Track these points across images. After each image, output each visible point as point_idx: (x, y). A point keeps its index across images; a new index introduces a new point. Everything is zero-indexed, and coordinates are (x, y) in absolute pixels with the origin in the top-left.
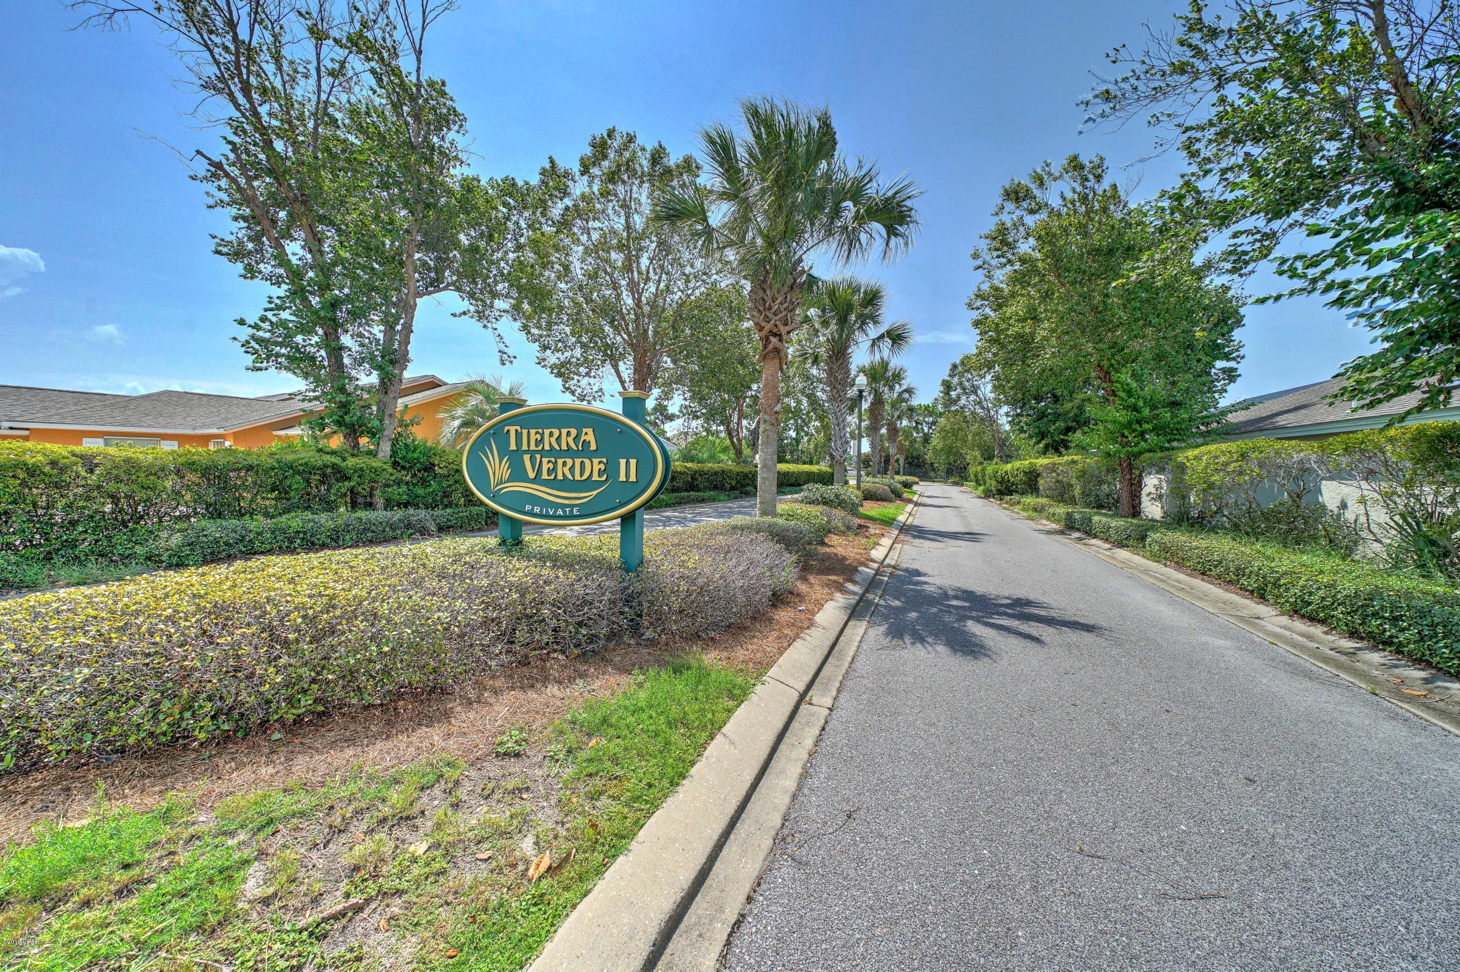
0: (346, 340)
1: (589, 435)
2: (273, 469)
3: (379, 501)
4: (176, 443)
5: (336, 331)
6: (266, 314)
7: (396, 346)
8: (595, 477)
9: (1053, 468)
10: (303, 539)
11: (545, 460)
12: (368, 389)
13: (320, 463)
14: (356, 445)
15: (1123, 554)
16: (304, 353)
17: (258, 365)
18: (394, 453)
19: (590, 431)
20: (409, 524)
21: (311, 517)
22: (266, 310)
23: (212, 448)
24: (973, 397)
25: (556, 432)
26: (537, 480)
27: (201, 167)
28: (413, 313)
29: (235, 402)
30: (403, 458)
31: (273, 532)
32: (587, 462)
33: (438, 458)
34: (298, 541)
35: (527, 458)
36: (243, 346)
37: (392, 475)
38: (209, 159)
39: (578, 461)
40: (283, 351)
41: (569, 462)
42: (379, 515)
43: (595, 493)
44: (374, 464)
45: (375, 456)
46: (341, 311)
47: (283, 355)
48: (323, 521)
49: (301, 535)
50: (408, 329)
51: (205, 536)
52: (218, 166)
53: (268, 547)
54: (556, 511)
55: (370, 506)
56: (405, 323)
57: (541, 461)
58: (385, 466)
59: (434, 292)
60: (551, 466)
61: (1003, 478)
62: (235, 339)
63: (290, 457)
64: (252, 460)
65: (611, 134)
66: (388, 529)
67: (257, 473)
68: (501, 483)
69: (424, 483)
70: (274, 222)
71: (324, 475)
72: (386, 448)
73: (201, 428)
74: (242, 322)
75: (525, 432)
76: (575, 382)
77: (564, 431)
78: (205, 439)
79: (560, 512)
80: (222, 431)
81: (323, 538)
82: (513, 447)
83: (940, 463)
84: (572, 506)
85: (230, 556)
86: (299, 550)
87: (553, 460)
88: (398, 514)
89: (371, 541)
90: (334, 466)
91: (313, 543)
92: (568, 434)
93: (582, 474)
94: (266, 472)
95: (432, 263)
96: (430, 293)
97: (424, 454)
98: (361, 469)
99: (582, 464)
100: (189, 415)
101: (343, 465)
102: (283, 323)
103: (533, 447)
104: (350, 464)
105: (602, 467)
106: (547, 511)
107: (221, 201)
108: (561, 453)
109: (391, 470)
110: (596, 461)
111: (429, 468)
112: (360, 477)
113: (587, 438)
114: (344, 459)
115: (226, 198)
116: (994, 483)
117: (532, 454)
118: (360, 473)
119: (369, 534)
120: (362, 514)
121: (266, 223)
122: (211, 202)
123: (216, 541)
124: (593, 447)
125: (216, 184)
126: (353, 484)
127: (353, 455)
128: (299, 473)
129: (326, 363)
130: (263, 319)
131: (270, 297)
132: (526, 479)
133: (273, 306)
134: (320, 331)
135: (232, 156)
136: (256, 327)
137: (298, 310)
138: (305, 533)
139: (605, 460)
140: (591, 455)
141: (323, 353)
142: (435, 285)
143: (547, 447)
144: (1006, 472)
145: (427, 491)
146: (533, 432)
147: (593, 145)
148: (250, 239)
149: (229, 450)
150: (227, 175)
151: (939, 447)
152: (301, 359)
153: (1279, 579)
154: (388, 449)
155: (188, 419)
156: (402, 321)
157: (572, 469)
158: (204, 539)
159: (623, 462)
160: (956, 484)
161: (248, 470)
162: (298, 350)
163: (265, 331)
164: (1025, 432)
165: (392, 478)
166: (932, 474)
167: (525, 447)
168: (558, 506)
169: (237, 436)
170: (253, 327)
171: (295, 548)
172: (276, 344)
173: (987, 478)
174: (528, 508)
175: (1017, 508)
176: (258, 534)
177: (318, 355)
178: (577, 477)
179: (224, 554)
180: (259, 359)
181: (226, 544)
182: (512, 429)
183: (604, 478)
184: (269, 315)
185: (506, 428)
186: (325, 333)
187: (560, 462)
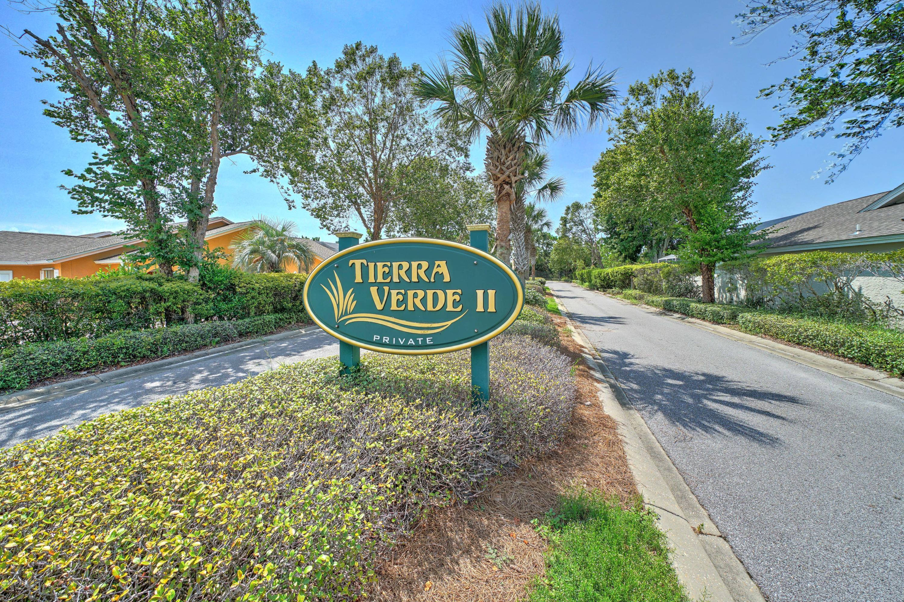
0: (161, 189)
1: (442, 267)
2: (98, 295)
3: (190, 315)
4: (11, 272)
5: (152, 182)
6: (92, 167)
7: (203, 194)
8: (450, 308)
9: (643, 271)
10: (126, 353)
11: (394, 292)
12: (180, 228)
13: (140, 289)
14: (170, 272)
15: (721, 329)
16: (125, 199)
17: (84, 209)
18: (202, 277)
19: (443, 263)
20: (217, 333)
21: (132, 334)
22: (90, 164)
23: (42, 278)
24: (580, 227)
25: (405, 265)
26: (386, 311)
27: (30, 45)
28: (217, 168)
29: (63, 239)
30: (210, 281)
31: (98, 351)
32: (440, 293)
33: (237, 279)
34: (122, 356)
35: (374, 290)
36: (69, 193)
37: (201, 295)
38: (37, 38)
39: (430, 293)
40: (107, 197)
41: (421, 293)
42: (191, 328)
43: (449, 323)
44: (186, 287)
45: (186, 280)
46: (157, 166)
47: (106, 201)
48: (143, 337)
49: (124, 351)
50: (212, 181)
51: (32, 359)
52: (47, 44)
53: (94, 363)
54: (407, 341)
55: (182, 320)
56: (211, 176)
57: (389, 293)
58: (196, 288)
59: (231, 154)
60: (401, 297)
61: (605, 278)
62: (62, 186)
63: (113, 285)
64: (79, 289)
65: (358, 46)
66: (199, 339)
67: (83, 299)
68: (346, 314)
69: (225, 299)
70: (98, 94)
71: (143, 298)
72: (195, 273)
73: (33, 259)
74: (69, 173)
75: (371, 265)
76: (329, 221)
77: (415, 264)
78: (35, 270)
79: (411, 342)
80: (51, 262)
81: (144, 351)
82: (359, 279)
83: (555, 269)
84: (425, 336)
85: (57, 374)
86: (123, 364)
87: (403, 291)
88: (206, 326)
89: (185, 350)
90: (152, 291)
91: (135, 356)
92: (419, 267)
93: (435, 305)
94: (91, 298)
95: (229, 133)
96: (227, 155)
97: (227, 278)
98: (176, 292)
99: (435, 295)
100: (22, 250)
101: (160, 289)
102: (106, 175)
103: (380, 279)
104: (166, 289)
105: (457, 298)
106: (397, 340)
107: (49, 75)
108: (411, 285)
109: (201, 292)
110: (450, 292)
111: (232, 288)
112: (175, 298)
113: (440, 270)
114: (160, 285)
115: (52, 72)
116: (598, 281)
117: (380, 287)
118: (174, 295)
119: (184, 345)
120: (178, 328)
121: (91, 93)
122: (39, 76)
123: (43, 363)
124: (447, 279)
125: (42, 61)
126: (168, 304)
127: (168, 280)
128: (121, 297)
129: (144, 208)
130: (89, 171)
131: (95, 154)
132: (372, 309)
133: (97, 160)
134: (140, 183)
135: (60, 38)
136: (83, 177)
137: (120, 165)
138: (127, 348)
139: (459, 291)
140: (445, 287)
141: (142, 199)
142: (231, 149)
143: (396, 279)
144: (608, 274)
145: (230, 306)
146: (380, 265)
147: (346, 53)
148: (77, 108)
149: (57, 281)
150: (55, 53)
151: (555, 259)
152: (122, 205)
153: (884, 351)
154: (197, 274)
155: (22, 253)
156: (208, 175)
157: (424, 301)
158: (31, 362)
159: (480, 293)
160: (566, 281)
161: (74, 298)
162: (120, 197)
163: (92, 181)
164: (615, 249)
165: (202, 297)
166: (550, 276)
167: (372, 279)
168: (408, 336)
169: (64, 266)
170: (79, 178)
171: (118, 362)
172: (100, 192)
173: (593, 278)
174: (376, 338)
175: (619, 297)
176: (85, 353)
177: (137, 201)
178: (430, 307)
179: (50, 374)
180: (82, 204)
181: (54, 364)
182: (358, 263)
183: (459, 309)
184: (94, 168)
185: (351, 262)
186: (144, 184)
187: (410, 293)
